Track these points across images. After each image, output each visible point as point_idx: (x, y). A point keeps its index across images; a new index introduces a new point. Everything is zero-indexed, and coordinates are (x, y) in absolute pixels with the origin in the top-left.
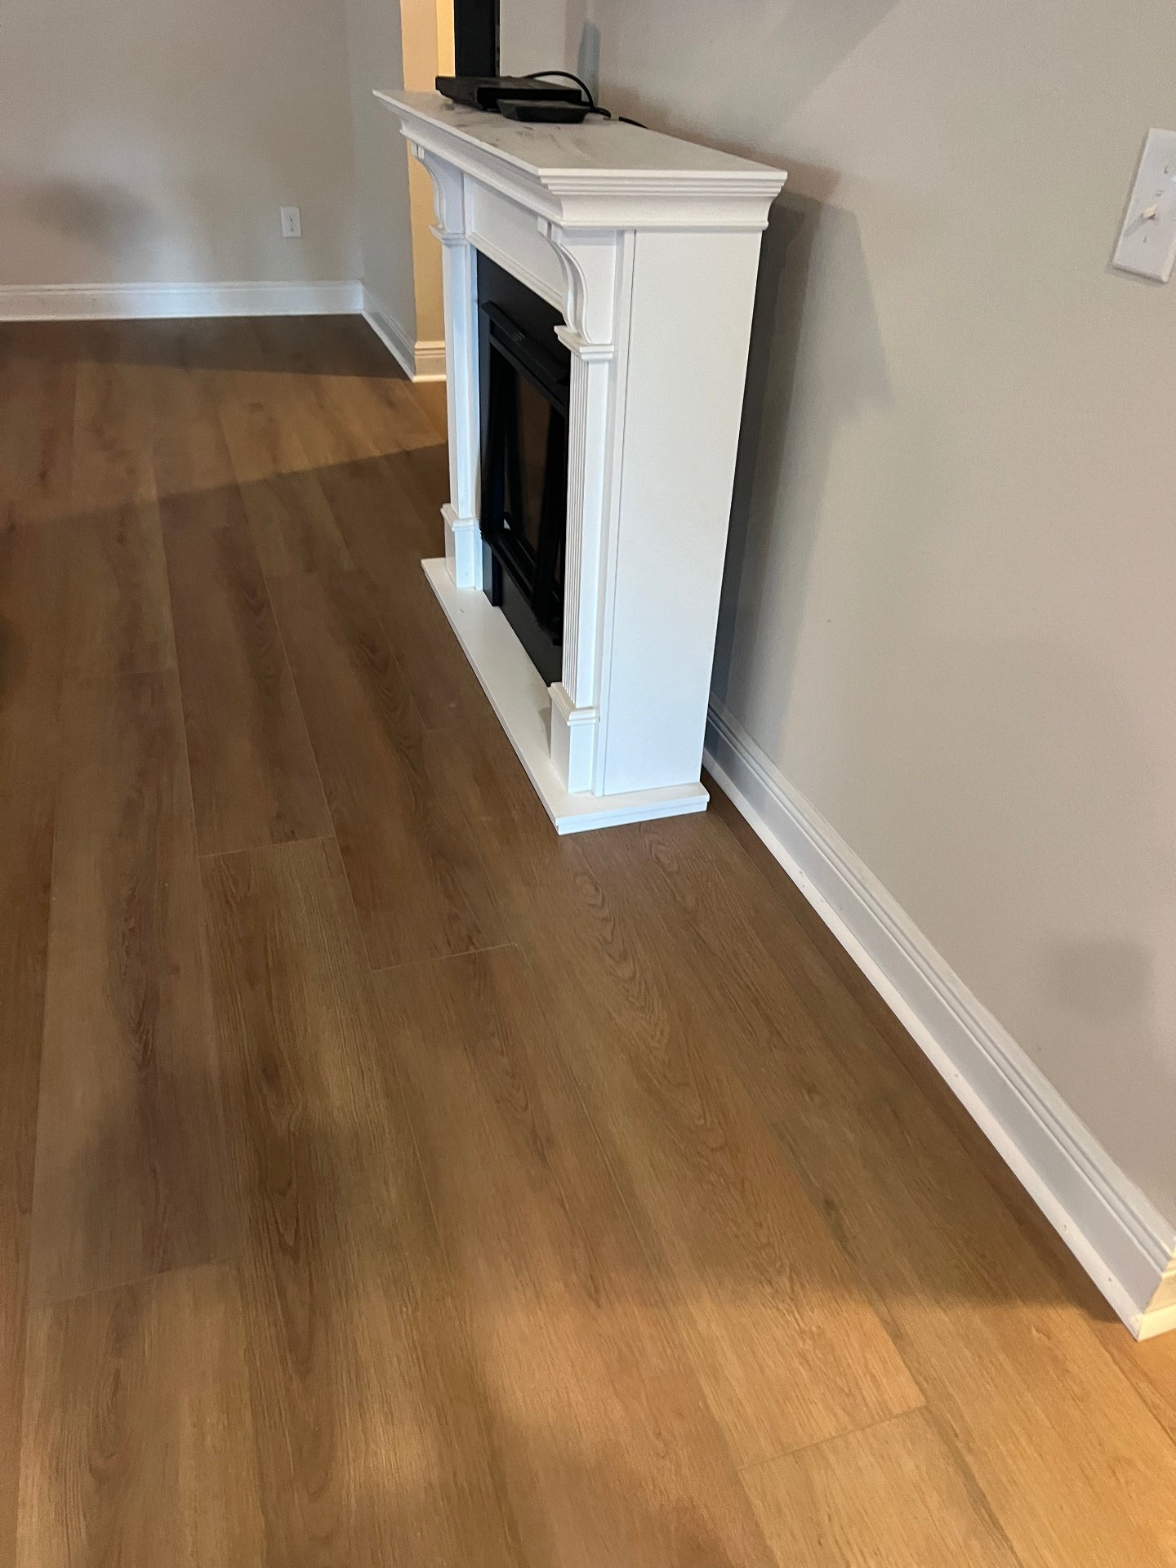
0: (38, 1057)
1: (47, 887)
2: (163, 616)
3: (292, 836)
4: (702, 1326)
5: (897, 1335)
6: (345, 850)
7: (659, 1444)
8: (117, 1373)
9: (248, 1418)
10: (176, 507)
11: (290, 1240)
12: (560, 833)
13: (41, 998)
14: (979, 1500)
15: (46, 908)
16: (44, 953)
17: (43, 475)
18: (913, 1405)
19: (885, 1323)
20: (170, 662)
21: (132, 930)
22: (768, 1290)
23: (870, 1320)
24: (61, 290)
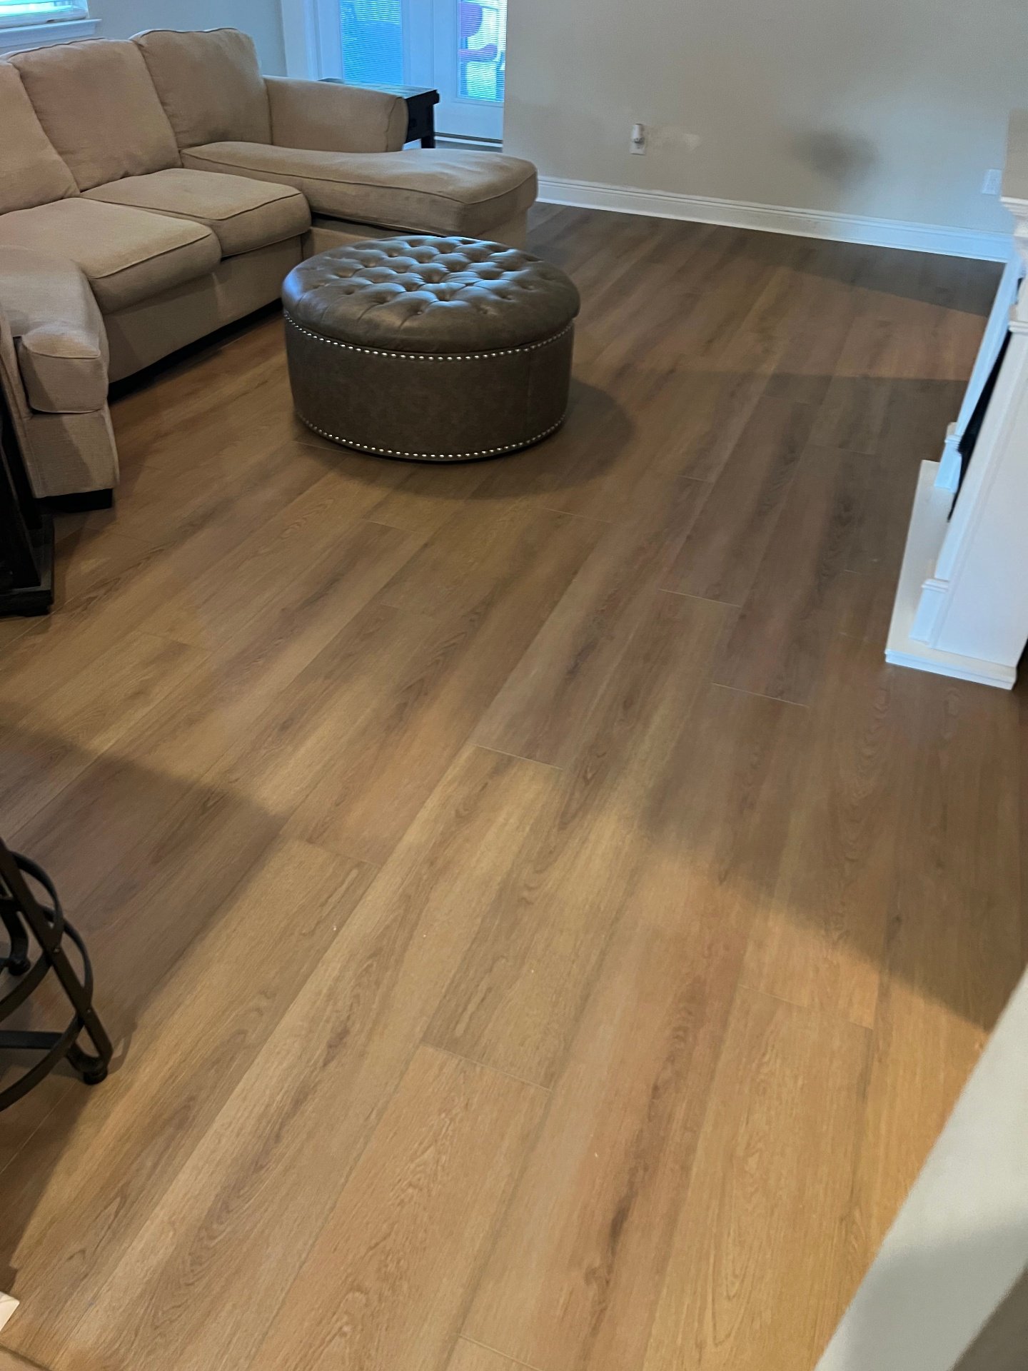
0: (527, 647)
1: (575, 573)
2: (725, 452)
3: (716, 597)
4: (771, 924)
5: (884, 994)
6: (743, 617)
7: (706, 952)
8: (486, 784)
9: (527, 829)
10: (781, 381)
11: (589, 776)
12: (888, 660)
13: (542, 623)
14: (864, 1078)
15: (569, 583)
16: (556, 603)
17: (710, 341)
18: (864, 1024)
19: (881, 985)
20: (712, 478)
21: (603, 611)
22: (823, 932)
23: (874, 979)
24: (795, 211)
